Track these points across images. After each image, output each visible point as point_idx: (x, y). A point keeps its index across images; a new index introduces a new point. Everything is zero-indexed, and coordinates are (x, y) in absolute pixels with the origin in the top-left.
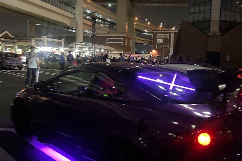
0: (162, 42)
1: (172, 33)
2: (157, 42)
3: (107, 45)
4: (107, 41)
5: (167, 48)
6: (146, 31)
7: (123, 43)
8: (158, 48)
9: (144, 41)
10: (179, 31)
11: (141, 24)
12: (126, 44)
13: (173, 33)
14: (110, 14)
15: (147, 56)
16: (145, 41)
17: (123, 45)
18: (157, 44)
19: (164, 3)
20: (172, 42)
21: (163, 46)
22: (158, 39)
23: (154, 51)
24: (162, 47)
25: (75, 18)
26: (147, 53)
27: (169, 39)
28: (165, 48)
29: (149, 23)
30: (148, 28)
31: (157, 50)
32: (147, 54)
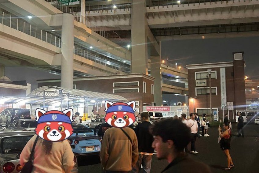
0: (205, 84)
1: (221, 69)
2: (197, 85)
3: (114, 93)
4: (114, 86)
5: (215, 94)
6: (177, 77)
7: (138, 88)
8: (197, 95)
9: (174, 89)
10: (234, 65)
11: (169, 68)
12: (145, 91)
13: (224, 69)
14: (125, 54)
15: (180, 109)
16: (177, 89)
17: (139, 92)
18: (196, 88)
19: (200, 34)
20: (223, 83)
21: (208, 91)
22: (197, 79)
23: (192, 100)
24: (205, 93)
25: (61, 53)
26: (179, 104)
27: (216, 78)
28: (212, 94)
29: (180, 67)
30: (179, 73)
31: (196, 98)
32: (180, 106)
